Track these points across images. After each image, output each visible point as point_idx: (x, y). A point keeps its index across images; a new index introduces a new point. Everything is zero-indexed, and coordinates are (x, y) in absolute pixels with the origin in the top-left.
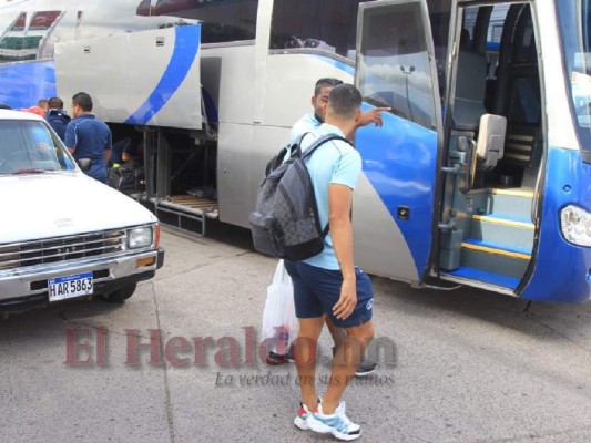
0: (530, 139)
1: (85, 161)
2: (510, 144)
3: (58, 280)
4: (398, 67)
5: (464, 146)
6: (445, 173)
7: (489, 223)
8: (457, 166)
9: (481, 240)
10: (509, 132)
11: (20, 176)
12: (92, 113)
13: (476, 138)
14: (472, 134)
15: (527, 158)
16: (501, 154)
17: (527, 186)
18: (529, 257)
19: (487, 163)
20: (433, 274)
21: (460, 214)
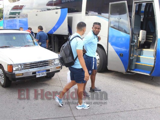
0: (152, 36)
1: (40, 43)
2: (147, 38)
3: (38, 72)
4: (117, 18)
5: (136, 38)
6: (131, 45)
7: (142, 58)
8: (134, 43)
9: (140, 62)
10: (147, 35)
11: (26, 47)
12: (43, 31)
13: (139, 36)
14: (138, 35)
15: (151, 41)
16: (145, 40)
17: (151, 48)
18: (153, 66)
19: (142, 42)
20: (129, 70)
21: (135, 56)
